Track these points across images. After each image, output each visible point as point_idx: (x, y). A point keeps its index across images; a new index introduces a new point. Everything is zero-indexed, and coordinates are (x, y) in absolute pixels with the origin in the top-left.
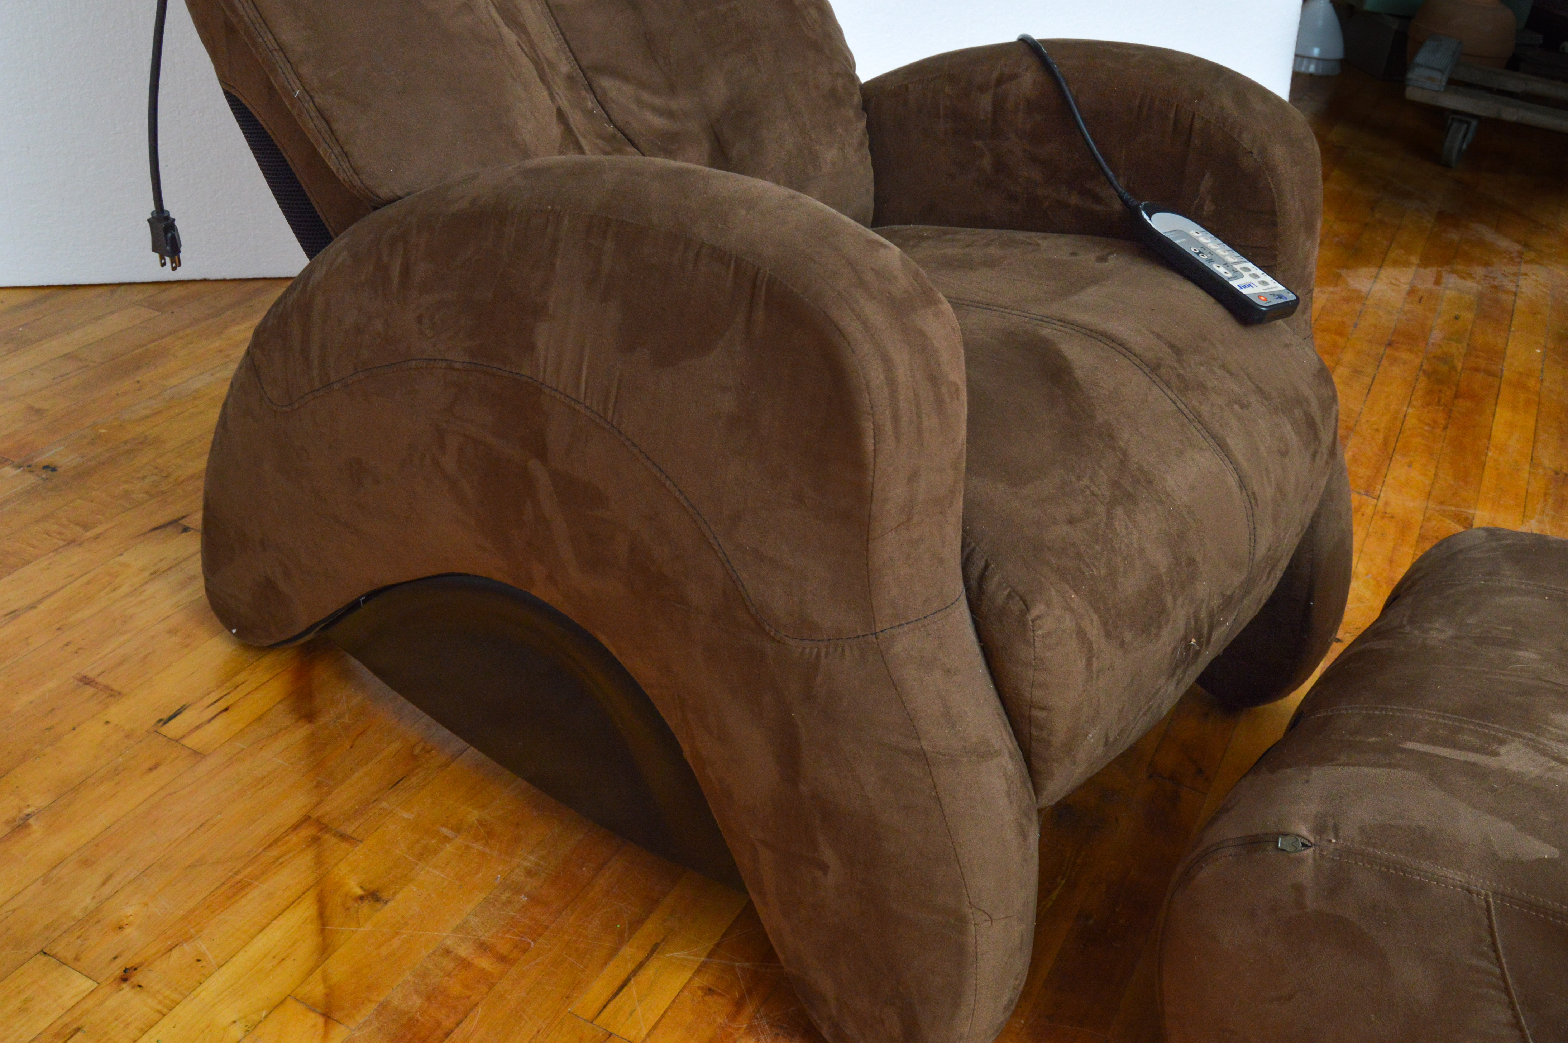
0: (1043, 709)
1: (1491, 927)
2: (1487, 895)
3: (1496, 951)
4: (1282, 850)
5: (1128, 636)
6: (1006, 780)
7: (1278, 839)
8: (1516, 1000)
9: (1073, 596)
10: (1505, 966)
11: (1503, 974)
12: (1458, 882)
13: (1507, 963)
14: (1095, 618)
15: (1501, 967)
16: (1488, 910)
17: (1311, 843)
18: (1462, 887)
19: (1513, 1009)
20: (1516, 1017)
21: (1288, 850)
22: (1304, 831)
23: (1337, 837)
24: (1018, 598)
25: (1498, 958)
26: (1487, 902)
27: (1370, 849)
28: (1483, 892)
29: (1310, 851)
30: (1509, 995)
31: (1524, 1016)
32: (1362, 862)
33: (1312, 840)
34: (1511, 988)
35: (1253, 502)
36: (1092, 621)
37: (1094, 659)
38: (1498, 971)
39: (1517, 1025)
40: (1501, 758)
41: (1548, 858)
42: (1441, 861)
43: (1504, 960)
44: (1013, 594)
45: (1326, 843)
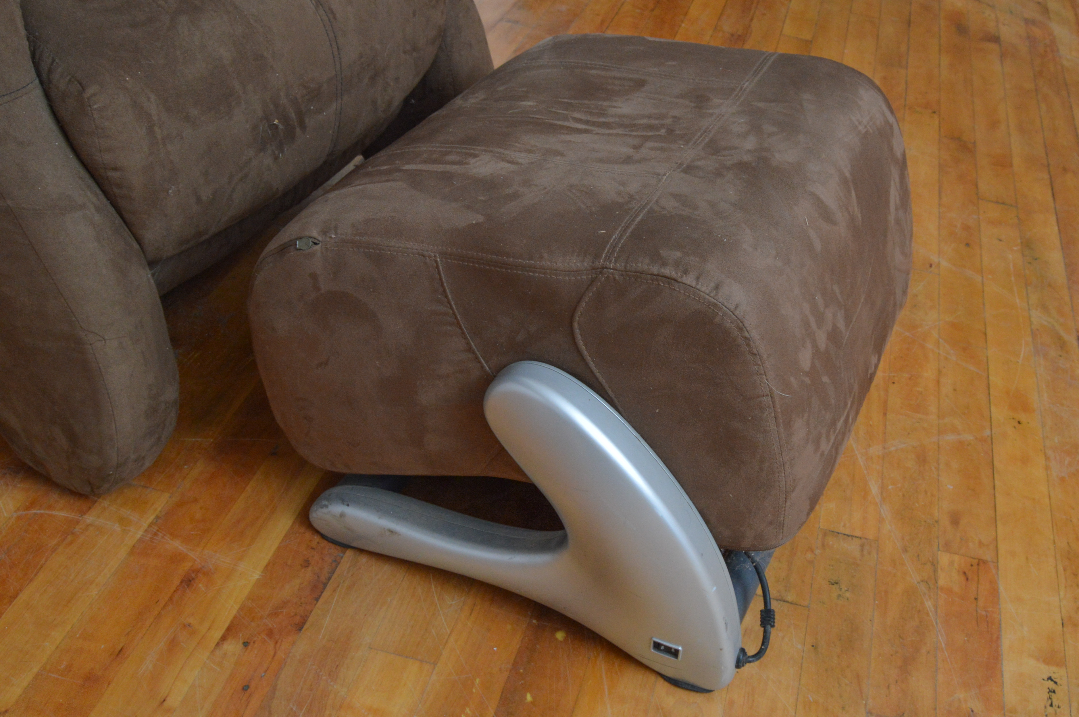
0: (115, 169)
1: (441, 279)
2: (435, 256)
3: (446, 296)
4: (300, 249)
5: (195, 112)
6: (94, 228)
7: (296, 242)
8: (465, 331)
9: (127, 79)
10: (454, 306)
11: (454, 313)
12: (416, 251)
13: (455, 304)
14: (153, 97)
15: (451, 308)
16: (437, 267)
17: (319, 241)
18: (418, 254)
19: (465, 338)
20: (468, 344)
21: (303, 248)
22: (315, 233)
23: (336, 234)
24: (76, 83)
25: (449, 302)
26: (436, 261)
27: (358, 238)
28: (433, 255)
29: (318, 247)
30: (460, 328)
31: (473, 342)
32: (352, 248)
33: (320, 239)
34: (461, 322)
35: (331, 16)
36: (149, 98)
37: (156, 129)
38: (451, 311)
39: (470, 350)
40: (470, 166)
41: (476, 223)
42: (404, 237)
43: (452, 303)
44: (73, 80)
45: (328, 239)
